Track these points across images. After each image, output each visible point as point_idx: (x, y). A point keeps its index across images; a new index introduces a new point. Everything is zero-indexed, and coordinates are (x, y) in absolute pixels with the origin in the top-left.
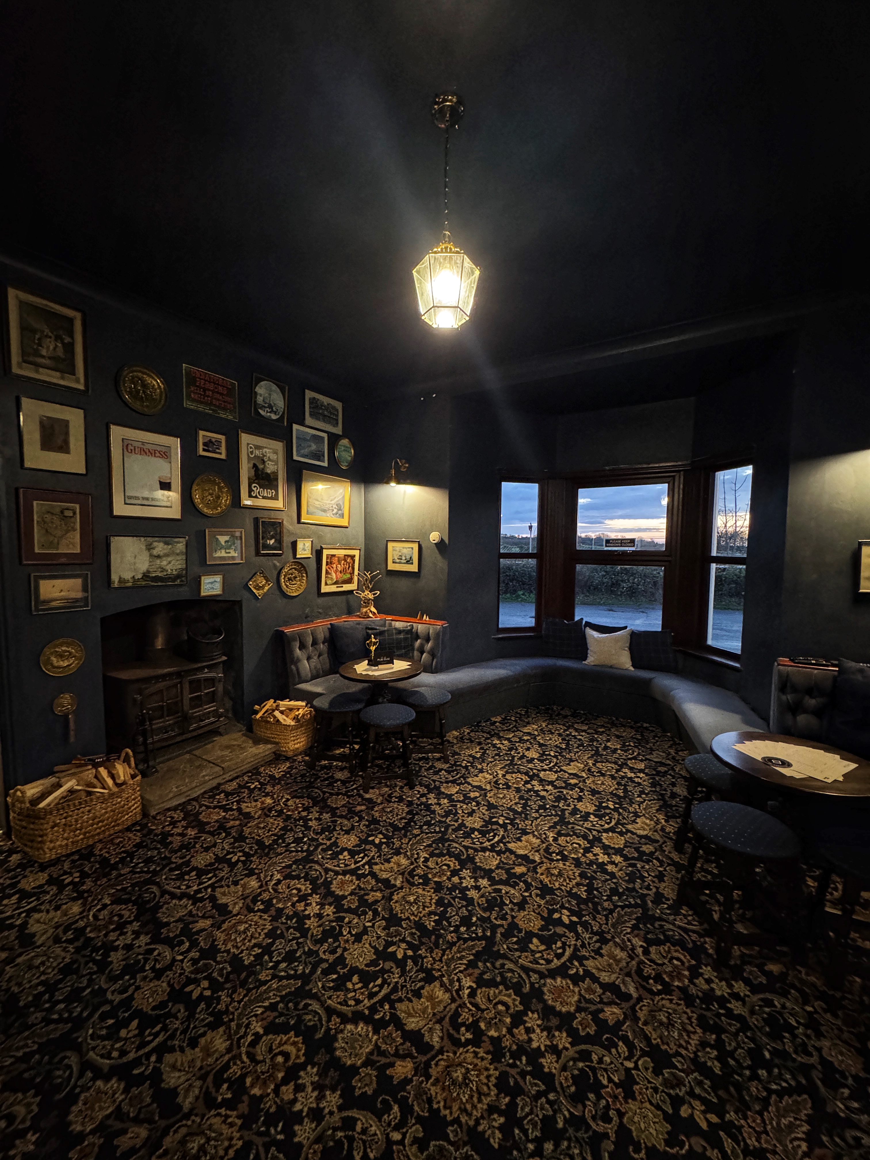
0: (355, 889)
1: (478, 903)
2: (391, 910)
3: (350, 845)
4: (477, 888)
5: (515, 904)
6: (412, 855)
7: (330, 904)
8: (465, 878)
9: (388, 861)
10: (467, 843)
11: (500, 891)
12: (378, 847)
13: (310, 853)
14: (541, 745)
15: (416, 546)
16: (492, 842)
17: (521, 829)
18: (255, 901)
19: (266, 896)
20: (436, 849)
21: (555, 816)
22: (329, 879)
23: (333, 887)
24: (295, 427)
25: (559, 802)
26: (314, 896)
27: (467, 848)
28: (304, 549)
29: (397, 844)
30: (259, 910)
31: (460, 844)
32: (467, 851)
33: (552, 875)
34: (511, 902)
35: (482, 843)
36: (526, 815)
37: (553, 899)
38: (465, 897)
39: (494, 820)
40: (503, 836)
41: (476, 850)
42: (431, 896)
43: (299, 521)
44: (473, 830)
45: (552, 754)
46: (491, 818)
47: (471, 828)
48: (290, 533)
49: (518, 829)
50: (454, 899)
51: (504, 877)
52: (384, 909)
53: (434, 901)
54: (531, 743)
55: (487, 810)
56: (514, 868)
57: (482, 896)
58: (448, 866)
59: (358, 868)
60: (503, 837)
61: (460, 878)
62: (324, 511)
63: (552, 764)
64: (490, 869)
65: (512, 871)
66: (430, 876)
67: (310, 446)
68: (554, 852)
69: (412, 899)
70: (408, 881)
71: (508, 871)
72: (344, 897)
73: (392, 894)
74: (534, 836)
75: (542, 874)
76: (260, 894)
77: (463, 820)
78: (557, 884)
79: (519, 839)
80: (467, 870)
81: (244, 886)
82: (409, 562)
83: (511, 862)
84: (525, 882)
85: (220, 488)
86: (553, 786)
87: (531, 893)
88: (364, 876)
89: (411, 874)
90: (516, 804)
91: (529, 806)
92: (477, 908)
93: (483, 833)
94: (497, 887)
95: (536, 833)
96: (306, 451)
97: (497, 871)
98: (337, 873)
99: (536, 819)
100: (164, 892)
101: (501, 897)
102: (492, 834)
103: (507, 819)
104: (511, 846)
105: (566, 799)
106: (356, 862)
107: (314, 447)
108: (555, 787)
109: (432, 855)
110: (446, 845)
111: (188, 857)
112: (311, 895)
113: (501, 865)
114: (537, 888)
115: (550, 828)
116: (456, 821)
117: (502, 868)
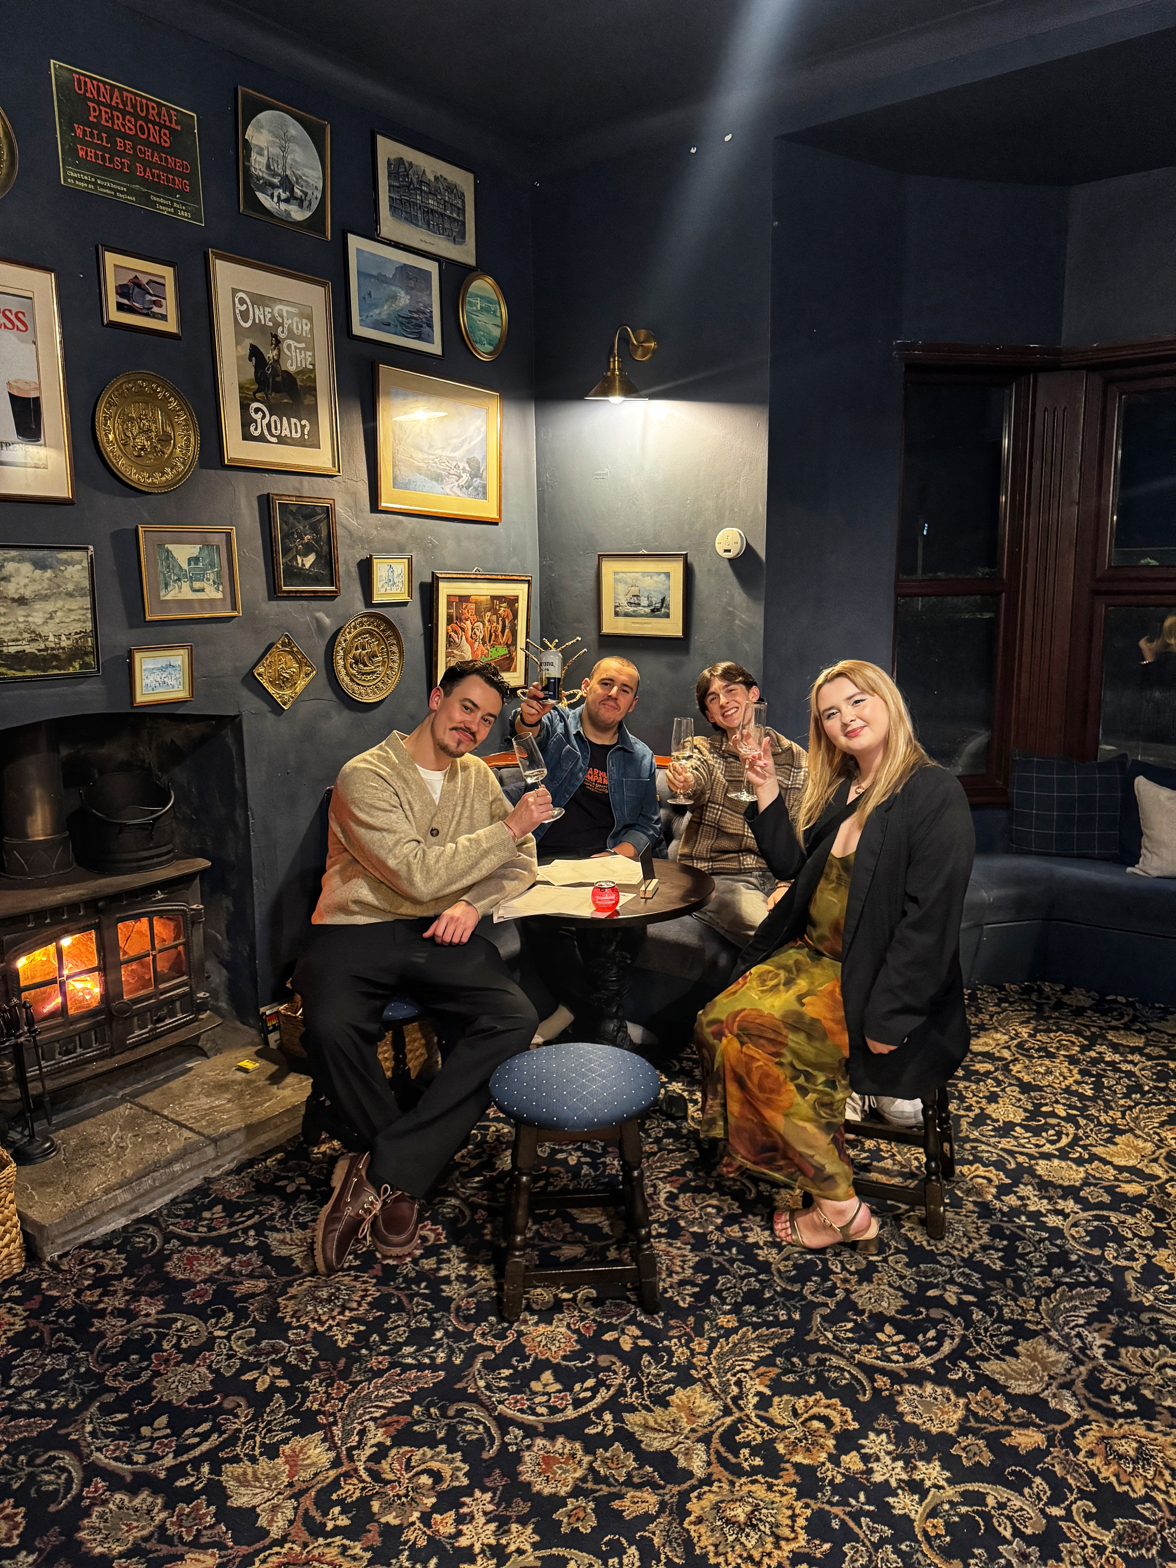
0: (584, 1479)
1: (925, 1533)
2: (688, 1544)
3: (556, 1353)
4: (917, 1488)
6: (725, 1385)
7: (523, 1521)
8: (878, 1459)
9: (662, 1401)
10: (868, 1355)
11: (979, 1498)
12: (632, 1359)
13: (455, 1373)
14: (1026, 1088)
15: (676, 569)
16: (936, 1357)
18: (324, 1502)
19: (351, 1490)
20: (786, 1372)
21: (1098, 1285)
22: (513, 1449)
23: (527, 1471)
24: (355, 242)
25: (1103, 1247)
26: (478, 1493)
27: (870, 1371)
28: (390, 582)
29: (681, 1355)
30: (338, 1531)
31: (850, 1358)
33: (1121, 1457)
34: (1017, 1533)
35: (908, 1358)
36: (1018, 1281)
37: (1134, 1528)
38: (884, 1514)
39: (931, 1293)
40: (964, 1337)
41: (895, 1377)
42: (791, 1507)
43: (375, 507)
44: (879, 1320)
45: (1061, 1111)
46: (923, 1287)
47: (872, 1316)
48: (355, 539)
49: (1000, 1319)
50: (856, 1516)
52: (668, 1541)
53: (801, 1522)
54: (999, 1083)
55: (908, 1265)
56: (1008, 1434)
57: (933, 1513)
58: (827, 1421)
59: (585, 1421)
60: (965, 1343)
61: (866, 1458)
62: (438, 478)
63: (1065, 1141)
64: (943, 1435)
65: (1007, 1441)
66: (781, 1448)
67: (394, 297)
69: (740, 1513)
70: (723, 1462)
71: (994, 1441)
72: (557, 1501)
73: (684, 1497)
76: (335, 1485)
77: (848, 1292)
78: (1138, 1484)
80: (878, 1433)
81: (293, 1461)
82: (659, 610)
83: (998, 1415)
84: (1048, 1475)
85: (169, 416)
86: (1078, 1200)
87: (1068, 1509)
88: (603, 1441)
89: (729, 1437)
90: (984, 1248)
91: (1022, 1256)
92: (925, 1547)
93: (910, 1331)
94: (971, 1487)
96: (384, 312)
97: (964, 1441)
98: (530, 1432)
99: (1048, 1292)
100: (92, 1471)
101: (987, 1517)
103: (967, 1290)
104: (991, 1368)
105: (1120, 1241)
106: (578, 1403)
107: (404, 300)
108: (1086, 1205)
109: (778, 1387)
110: (813, 1359)
111: (145, 1376)
112: (468, 1491)
113: (973, 1423)
115: (1090, 1320)
116: (831, 1293)
117: (976, 1432)
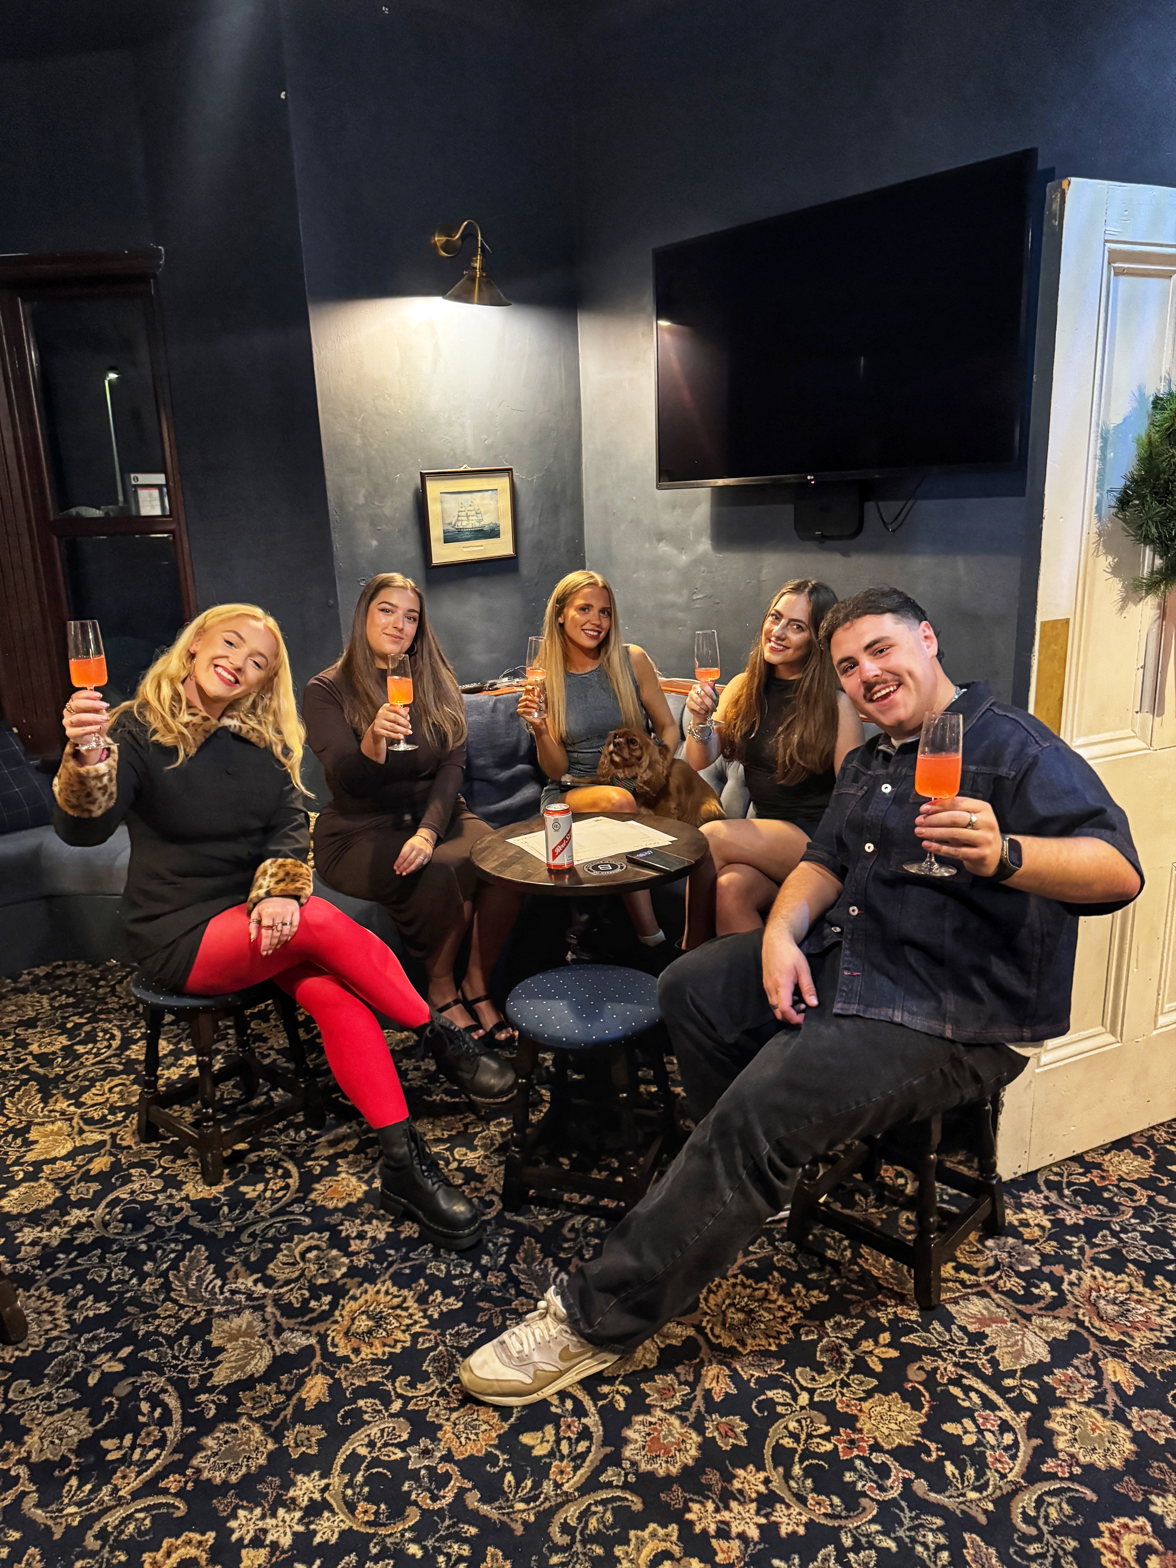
5: (413, 1440)
17: (180, 1334)
32: (165, 1492)
51: (318, 1432)
68: (305, 1302)
74: (225, 1315)
75: (357, 1351)
79: (212, 1353)
95: (217, 1309)
102: (145, 1407)
114: (392, 1377)
